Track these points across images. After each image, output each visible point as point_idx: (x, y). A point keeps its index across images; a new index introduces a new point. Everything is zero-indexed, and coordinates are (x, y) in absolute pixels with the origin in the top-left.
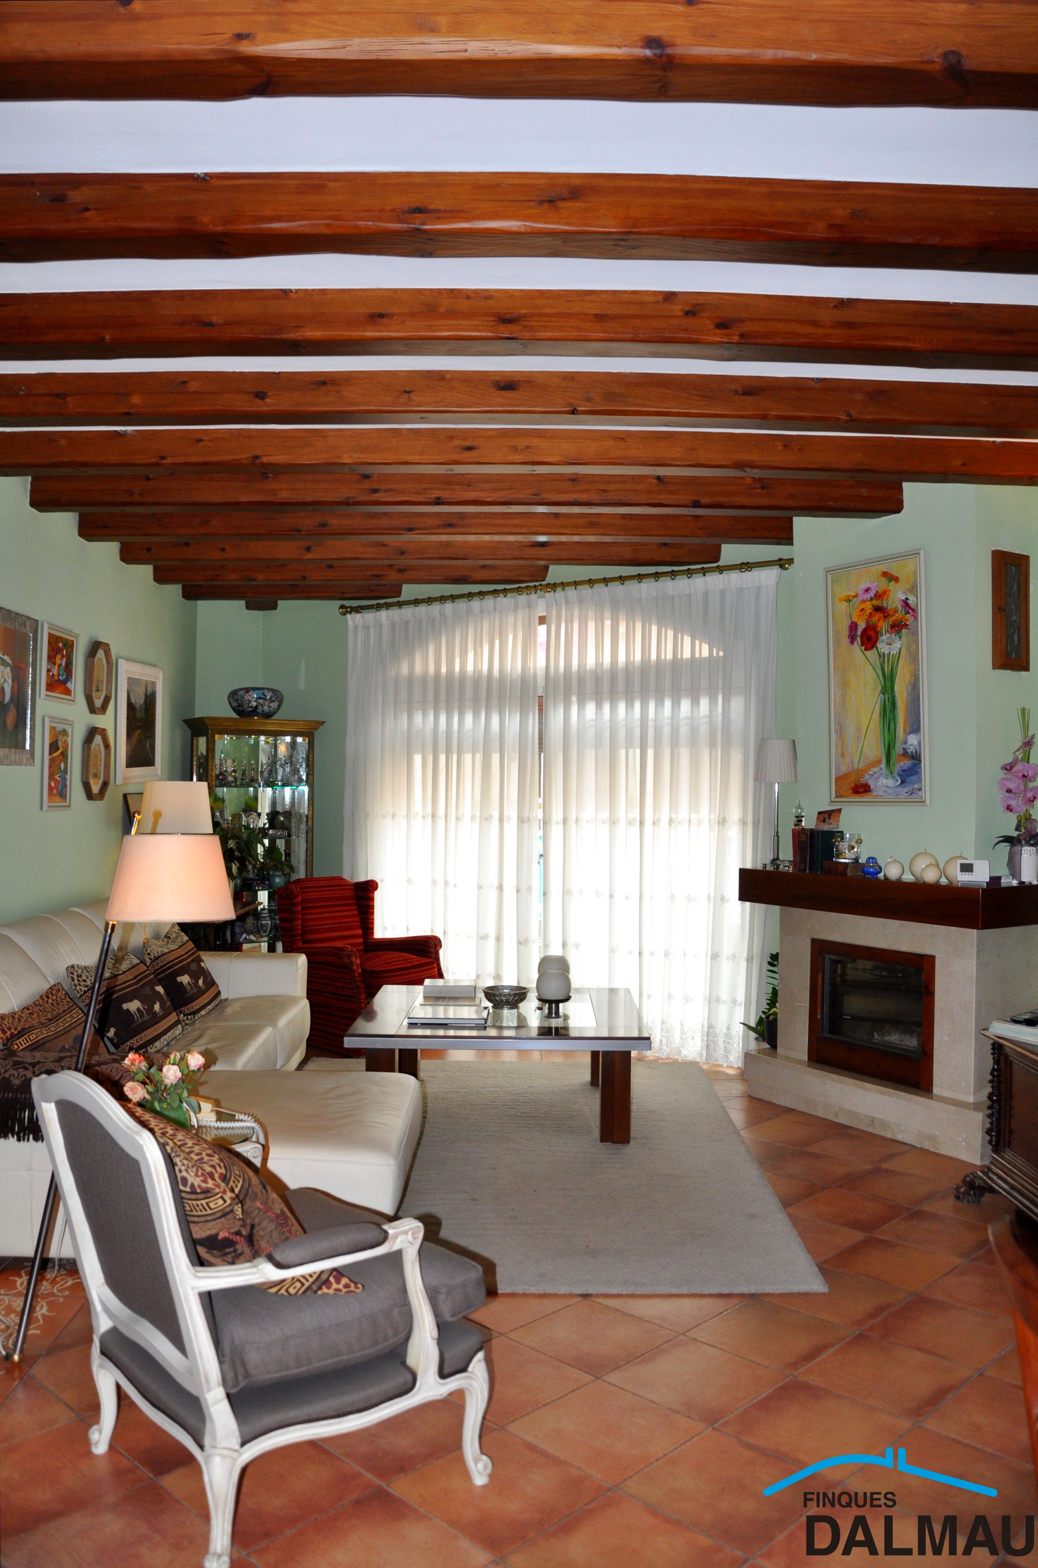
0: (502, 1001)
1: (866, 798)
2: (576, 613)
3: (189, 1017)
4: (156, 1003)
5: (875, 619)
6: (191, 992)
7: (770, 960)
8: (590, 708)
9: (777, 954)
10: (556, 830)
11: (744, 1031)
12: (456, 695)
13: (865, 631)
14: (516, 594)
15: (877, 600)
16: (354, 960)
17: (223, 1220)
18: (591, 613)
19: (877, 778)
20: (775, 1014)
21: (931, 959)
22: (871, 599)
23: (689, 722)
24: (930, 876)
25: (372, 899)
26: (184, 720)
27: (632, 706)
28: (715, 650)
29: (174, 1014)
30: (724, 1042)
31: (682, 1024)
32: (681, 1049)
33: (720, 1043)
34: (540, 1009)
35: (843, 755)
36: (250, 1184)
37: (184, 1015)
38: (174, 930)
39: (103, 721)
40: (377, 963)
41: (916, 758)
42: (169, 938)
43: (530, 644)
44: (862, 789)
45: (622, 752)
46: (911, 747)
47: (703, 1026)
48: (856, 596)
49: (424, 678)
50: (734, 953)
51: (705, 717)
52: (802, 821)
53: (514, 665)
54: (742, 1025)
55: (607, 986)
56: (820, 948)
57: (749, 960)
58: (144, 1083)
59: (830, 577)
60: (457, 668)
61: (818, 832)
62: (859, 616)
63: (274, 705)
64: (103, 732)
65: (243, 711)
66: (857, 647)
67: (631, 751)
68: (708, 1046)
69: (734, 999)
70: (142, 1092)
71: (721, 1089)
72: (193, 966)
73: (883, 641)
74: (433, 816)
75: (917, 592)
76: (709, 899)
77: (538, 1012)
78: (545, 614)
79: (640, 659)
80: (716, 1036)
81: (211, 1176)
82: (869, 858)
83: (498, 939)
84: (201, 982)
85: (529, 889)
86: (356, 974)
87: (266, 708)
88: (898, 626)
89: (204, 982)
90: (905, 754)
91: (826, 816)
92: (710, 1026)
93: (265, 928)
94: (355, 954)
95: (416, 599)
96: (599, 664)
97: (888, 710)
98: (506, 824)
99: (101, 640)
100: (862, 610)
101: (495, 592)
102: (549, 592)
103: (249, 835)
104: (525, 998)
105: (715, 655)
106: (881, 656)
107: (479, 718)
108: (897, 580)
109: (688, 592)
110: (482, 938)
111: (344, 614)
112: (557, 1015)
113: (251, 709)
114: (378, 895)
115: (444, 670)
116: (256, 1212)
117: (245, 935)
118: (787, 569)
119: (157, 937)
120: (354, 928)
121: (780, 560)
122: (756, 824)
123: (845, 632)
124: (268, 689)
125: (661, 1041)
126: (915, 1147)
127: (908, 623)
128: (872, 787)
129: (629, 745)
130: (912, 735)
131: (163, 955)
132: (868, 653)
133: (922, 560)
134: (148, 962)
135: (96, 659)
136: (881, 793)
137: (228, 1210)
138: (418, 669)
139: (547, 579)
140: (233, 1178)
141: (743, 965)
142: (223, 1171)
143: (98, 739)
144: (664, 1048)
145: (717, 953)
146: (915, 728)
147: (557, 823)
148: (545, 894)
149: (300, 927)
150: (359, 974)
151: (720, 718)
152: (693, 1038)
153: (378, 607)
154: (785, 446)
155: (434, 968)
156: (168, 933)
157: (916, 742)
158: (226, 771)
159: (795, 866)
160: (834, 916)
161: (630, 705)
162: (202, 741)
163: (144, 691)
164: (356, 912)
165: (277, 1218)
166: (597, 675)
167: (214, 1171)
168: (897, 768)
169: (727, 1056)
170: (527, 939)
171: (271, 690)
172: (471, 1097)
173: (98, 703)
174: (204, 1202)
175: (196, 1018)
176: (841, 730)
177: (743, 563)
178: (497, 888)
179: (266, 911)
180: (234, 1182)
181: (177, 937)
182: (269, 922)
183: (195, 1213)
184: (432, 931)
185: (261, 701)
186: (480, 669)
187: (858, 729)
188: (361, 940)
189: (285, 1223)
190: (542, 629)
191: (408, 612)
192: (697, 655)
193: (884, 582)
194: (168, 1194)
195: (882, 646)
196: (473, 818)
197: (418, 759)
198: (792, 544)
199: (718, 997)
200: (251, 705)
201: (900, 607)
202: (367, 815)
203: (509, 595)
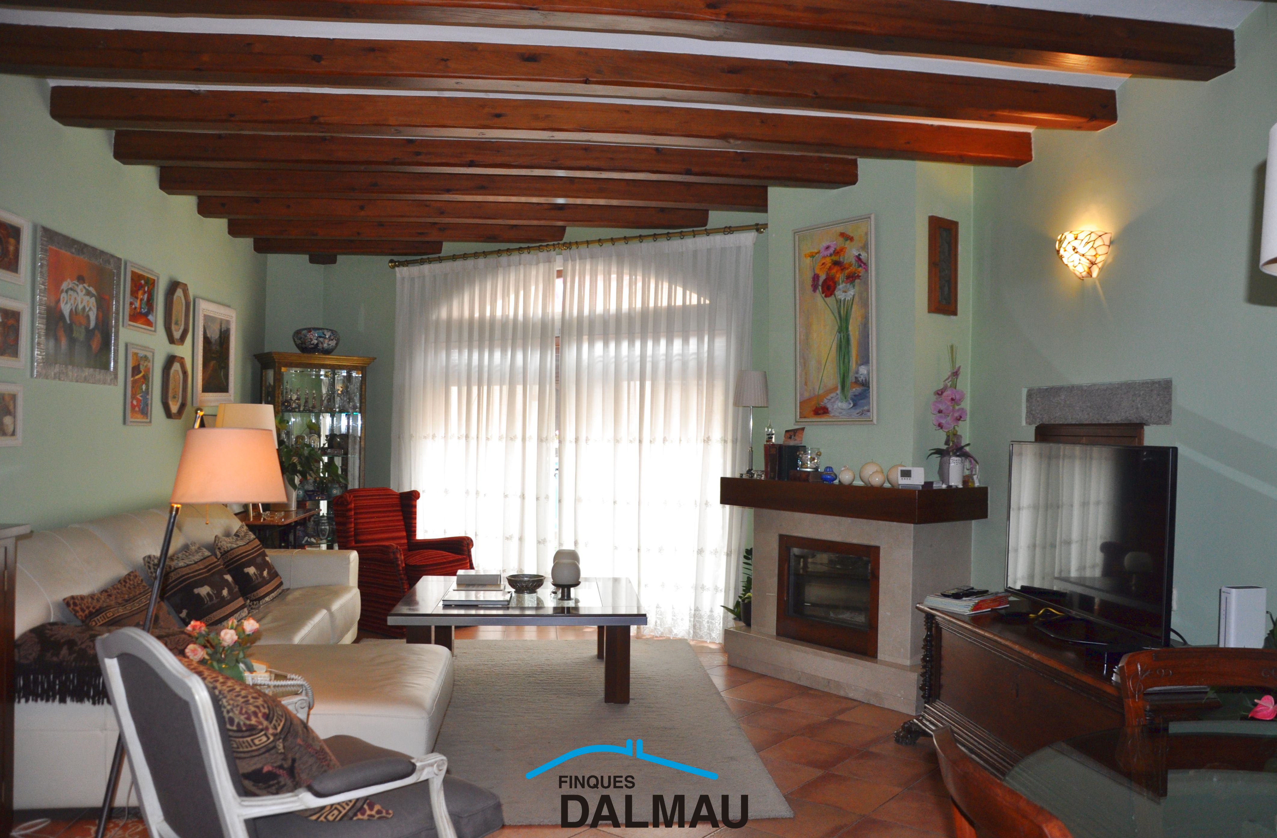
0: (523, 586)
1: (825, 419)
2: (588, 267)
3: (255, 603)
4: (224, 589)
5: (834, 271)
6: (257, 582)
7: (745, 554)
8: (599, 346)
9: (751, 549)
10: (570, 447)
11: (724, 613)
12: (487, 335)
13: (825, 281)
14: (538, 251)
15: (835, 256)
16: (399, 556)
17: (267, 755)
18: (600, 268)
19: (834, 402)
20: (749, 598)
21: (877, 549)
22: (831, 255)
23: (680, 358)
24: (877, 480)
25: (415, 507)
26: (255, 355)
27: (634, 345)
28: (702, 299)
29: (241, 599)
30: (708, 622)
31: (673, 608)
32: (673, 628)
33: (704, 623)
34: (555, 593)
35: (806, 384)
36: (291, 724)
37: (251, 601)
38: (242, 529)
39: (183, 351)
40: (417, 559)
41: (865, 385)
42: (238, 536)
43: (549, 292)
44: (821, 411)
45: (625, 384)
46: (862, 376)
47: (690, 610)
48: (818, 252)
49: (461, 321)
50: (716, 549)
51: (693, 354)
52: (772, 438)
53: (536, 311)
54: (722, 608)
55: (611, 576)
56: (786, 542)
57: (729, 554)
58: (205, 647)
59: (797, 237)
60: (488, 314)
61: (785, 446)
62: (821, 269)
63: (333, 343)
64: (181, 361)
65: (306, 348)
66: (819, 296)
67: (632, 383)
68: (694, 626)
69: (716, 586)
70: (202, 653)
71: (705, 660)
72: (259, 560)
73: (840, 290)
74: (467, 437)
75: (868, 249)
76: (696, 504)
77: (553, 595)
78: (562, 268)
79: (640, 306)
80: (701, 617)
81: (255, 714)
82: (827, 468)
83: (521, 539)
84: (265, 573)
85: (547, 497)
86: (401, 568)
87: (325, 345)
88: (852, 277)
89: (268, 573)
90: (857, 382)
91: (792, 433)
92: (697, 609)
93: (324, 532)
94: (400, 551)
95: (454, 255)
96: (606, 310)
97: (843, 346)
98: (527, 443)
99: (180, 280)
100: (823, 264)
101: (520, 249)
102: (565, 249)
103: (310, 453)
104: (542, 584)
105: (702, 303)
106: (838, 302)
107: (506, 355)
108: (851, 239)
109: (681, 250)
110: (507, 539)
111: (393, 267)
112: (569, 598)
113: (312, 346)
114: (420, 503)
115: (477, 315)
116: (297, 748)
117: (306, 538)
118: (762, 232)
119: (227, 534)
120: (400, 531)
121: (757, 225)
122: (735, 441)
123: (809, 282)
124: (327, 329)
125: (656, 622)
126: (863, 702)
127: (860, 274)
128: (830, 409)
129: (630, 379)
130: (863, 367)
131: (231, 550)
132: (828, 300)
133: (873, 223)
134: (219, 555)
135: (175, 297)
136: (838, 414)
137: (271, 746)
138: (455, 314)
139: (564, 239)
140: (275, 718)
141: (724, 558)
142: (266, 711)
143: (176, 366)
144: (659, 628)
145: (702, 548)
146: (865, 360)
147: (571, 442)
148: (560, 501)
149: (353, 529)
150: (403, 568)
151: (706, 355)
152: (682, 620)
153: (422, 262)
154: (762, 122)
155: (467, 563)
156: (237, 532)
157: (865, 372)
158: (291, 399)
159: (766, 475)
160: (797, 515)
161: (631, 343)
162: (270, 374)
163: (219, 328)
164: (401, 518)
165: (316, 753)
166: (605, 320)
167: (258, 711)
168: (850, 393)
169: (710, 634)
170: (545, 539)
171: (330, 330)
172: (497, 668)
173: (177, 335)
174: (249, 739)
175: (261, 603)
176: (805, 364)
177: (726, 227)
178: (520, 496)
179: (325, 518)
180: (277, 721)
181: (245, 536)
182: (327, 527)
183: (241, 750)
184: (465, 534)
185: (321, 339)
186: (507, 314)
187: (819, 362)
188: (405, 541)
189: (324, 758)
190: (559, 282)
191: (447, 266)
192: (688, 303)
193: (841, 241)
194: (215, 731)
195: (839, 294)
196: (500, 438)
197: (454, 390)
198: (766, 211)
199: (703, 585)
200: (312, 343)
201: (853, 261)
202: (411, 436)
203: (532, 252)
